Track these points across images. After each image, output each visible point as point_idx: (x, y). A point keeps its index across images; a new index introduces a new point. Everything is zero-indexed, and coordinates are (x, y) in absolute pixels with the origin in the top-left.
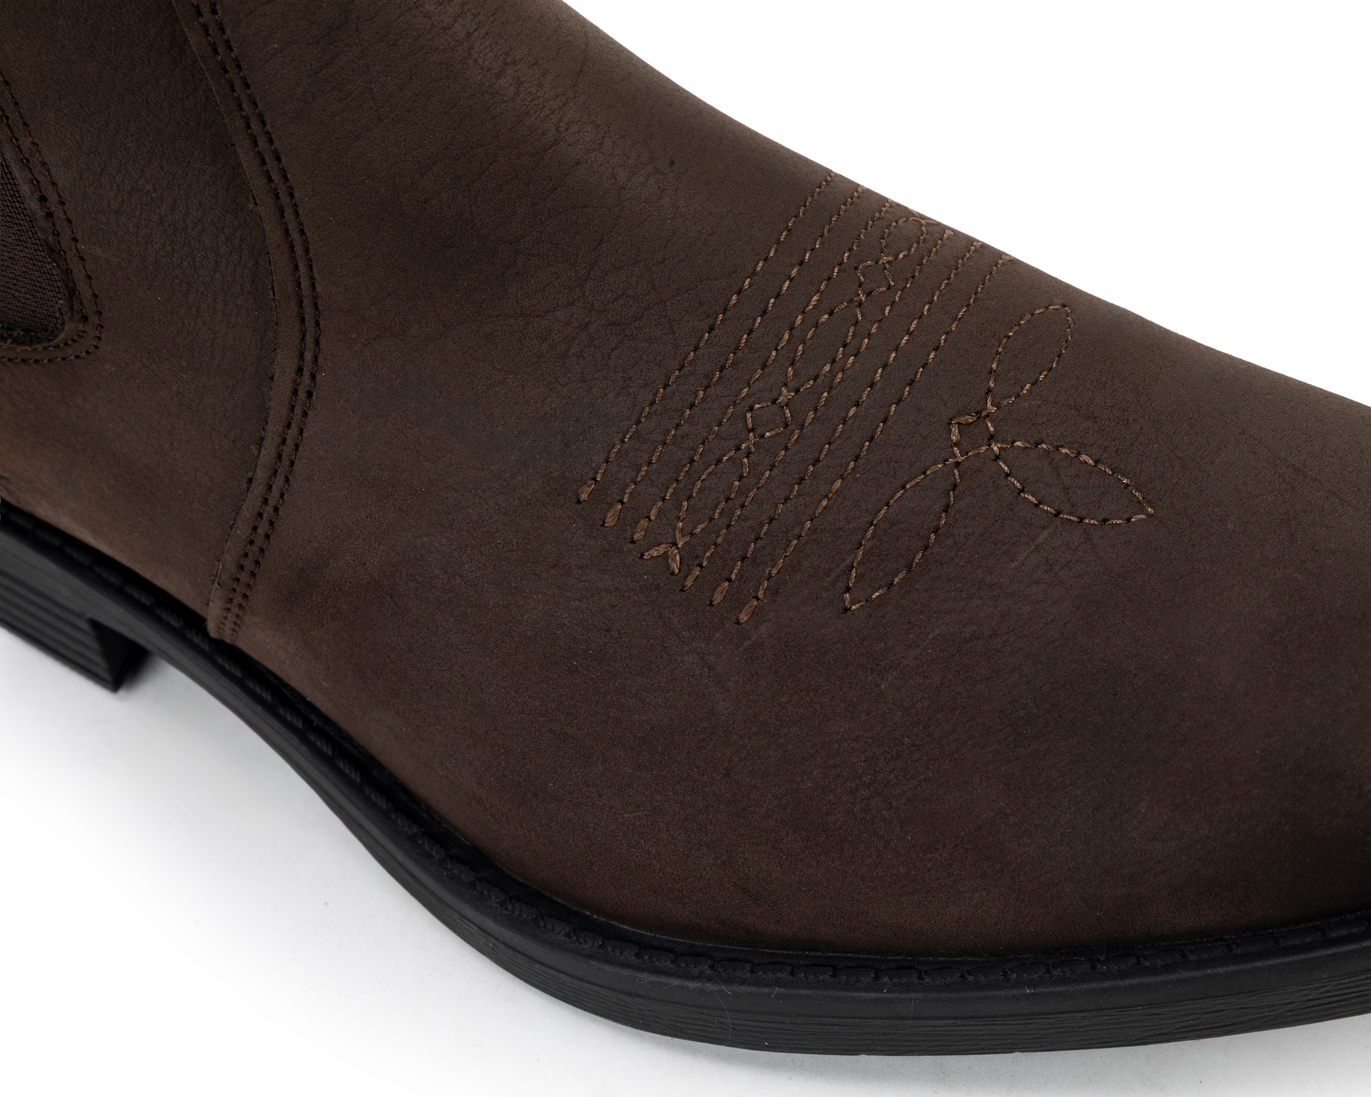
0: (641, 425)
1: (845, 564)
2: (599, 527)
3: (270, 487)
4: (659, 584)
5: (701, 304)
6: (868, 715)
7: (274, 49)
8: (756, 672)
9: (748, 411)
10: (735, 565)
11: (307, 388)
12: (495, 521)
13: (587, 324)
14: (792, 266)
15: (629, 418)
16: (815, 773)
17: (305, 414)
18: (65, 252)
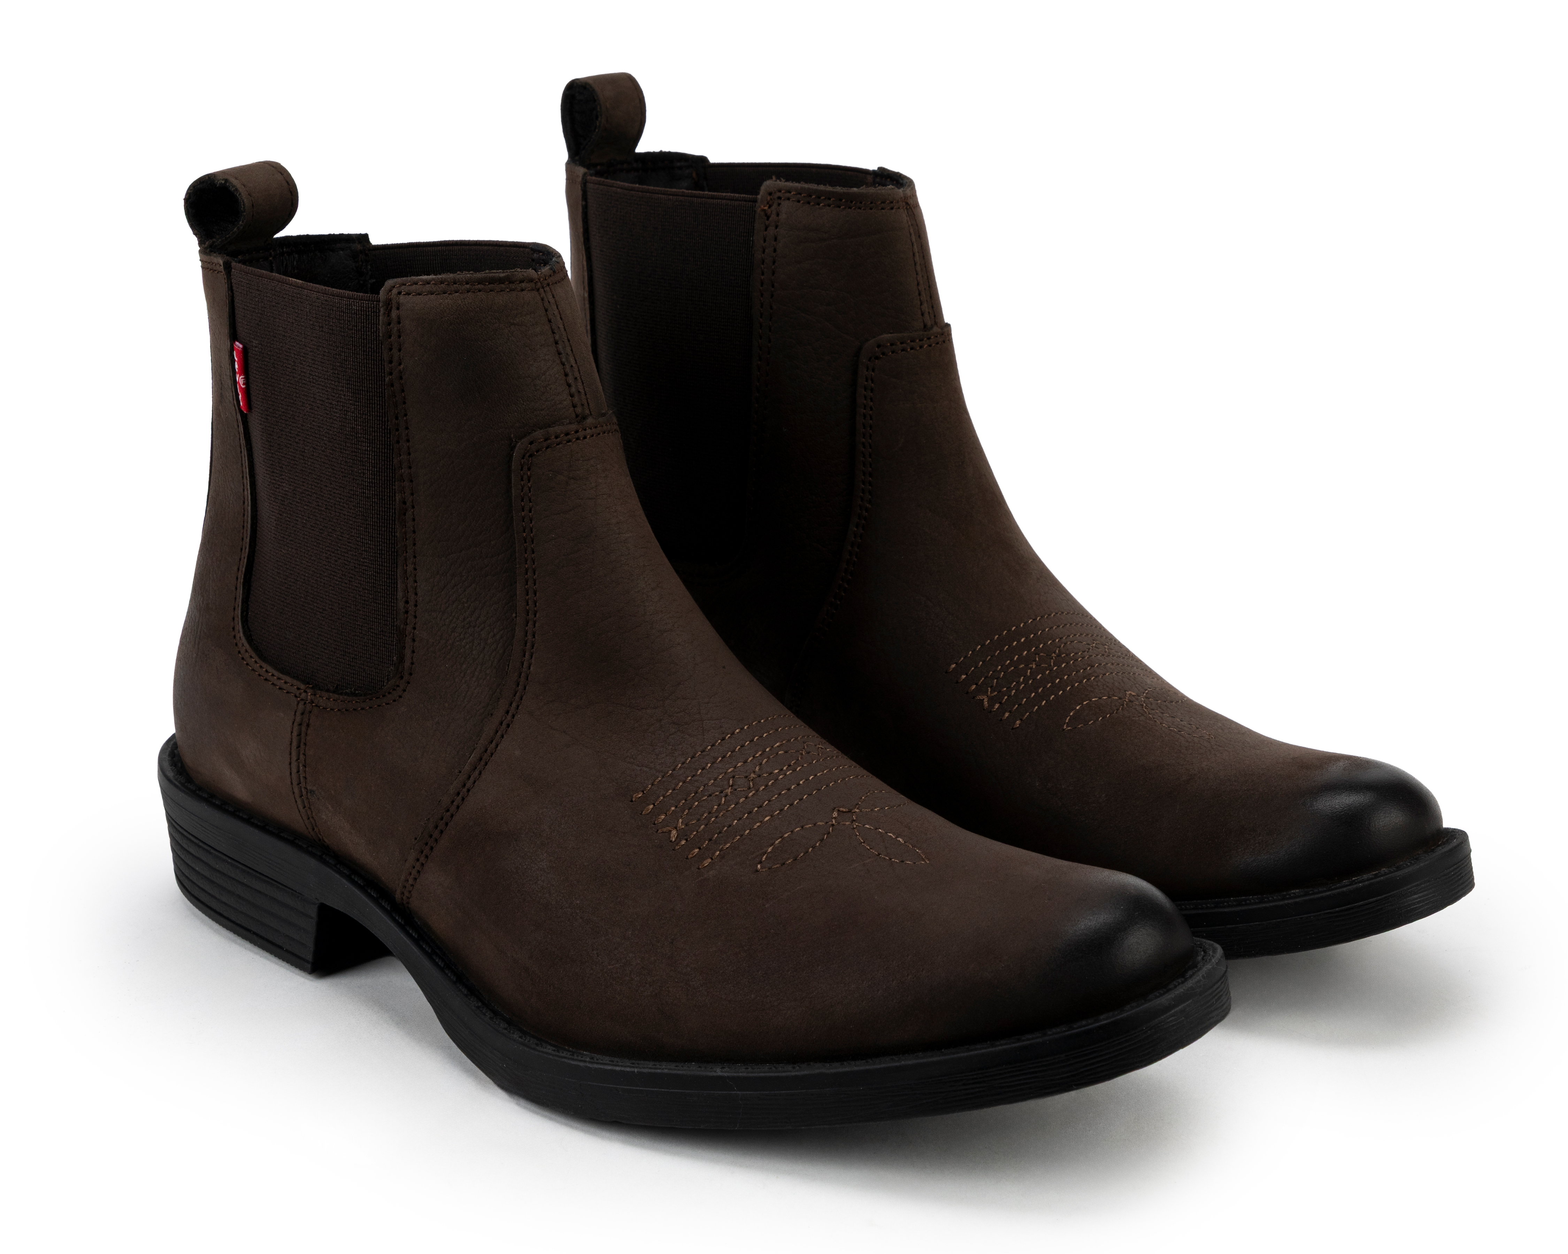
0: (675, 772)
1: (763, 851)
2: (639, 815)
3: (470, 777)
4: (662, 845)
5: (721, 727)
6: (755, 918)
7: (552, 537)
8: (702, 892)
9: (731, 777)
10: (705, 842)
11: (508, 722)
12: (585, 805)
13: (661, 720)
14: (772, 729)
15: (669, 767)
16: (719, 943)
17: (502, 736)
18: (406, 636)
